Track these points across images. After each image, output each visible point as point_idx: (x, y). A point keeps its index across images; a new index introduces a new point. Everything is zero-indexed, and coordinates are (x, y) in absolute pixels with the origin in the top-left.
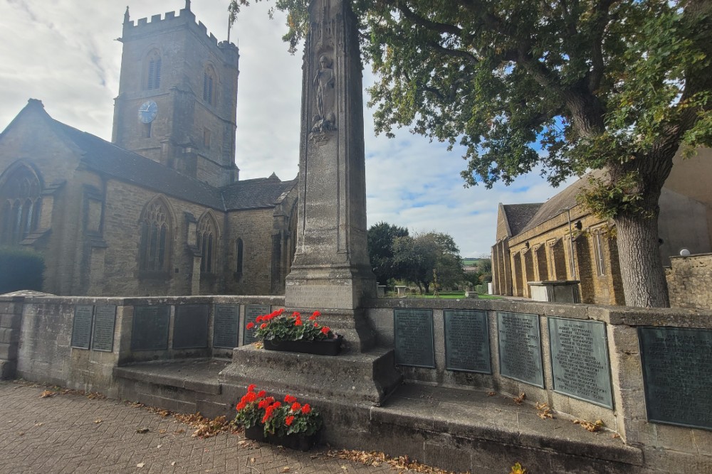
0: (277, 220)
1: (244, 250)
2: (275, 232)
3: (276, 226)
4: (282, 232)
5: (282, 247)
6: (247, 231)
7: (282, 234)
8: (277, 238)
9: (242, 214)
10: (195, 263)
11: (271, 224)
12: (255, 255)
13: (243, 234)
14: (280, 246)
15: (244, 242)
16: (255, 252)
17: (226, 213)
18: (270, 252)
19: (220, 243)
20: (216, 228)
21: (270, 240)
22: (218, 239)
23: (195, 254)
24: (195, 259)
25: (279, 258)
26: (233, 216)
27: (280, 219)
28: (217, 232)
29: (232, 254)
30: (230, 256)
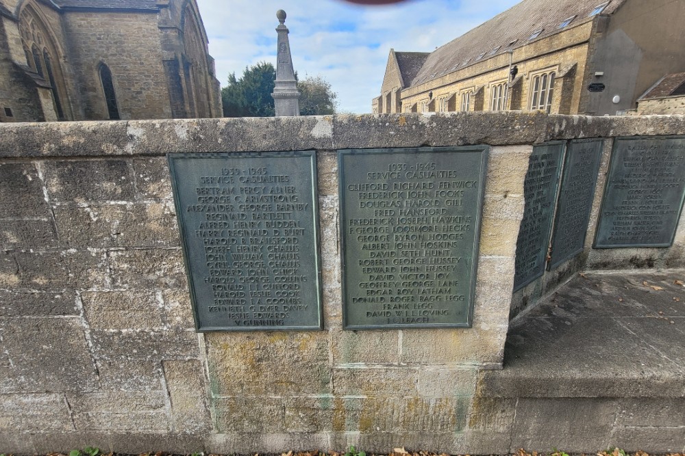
0: (166, 36)
1: (116, 84)
2: (168, 55)
3: (167, 45)
4: (180, 56)
5: (183, 81)
6: (113, 50)
7: (180, 60)
8: (172, 65)
9: (97, 19)
10: (43, 101)
11: (156, 41)
12: (140, 93)
13: (106, 56)
14: (180, 78)
15: (111, 69)
16: (136, 88)
17: (62, 12)
18: (164, 89)
19: (67, 68)
20: (52, 42)
21: (161, 68)
22: (62, 61)
23: (37, 83)
24: (40, 92)
25: (182, 98)
26: (76, 20)
27: (173, 34)
28: (55, 47)
29: (94, 90)
30: (91, 94)
